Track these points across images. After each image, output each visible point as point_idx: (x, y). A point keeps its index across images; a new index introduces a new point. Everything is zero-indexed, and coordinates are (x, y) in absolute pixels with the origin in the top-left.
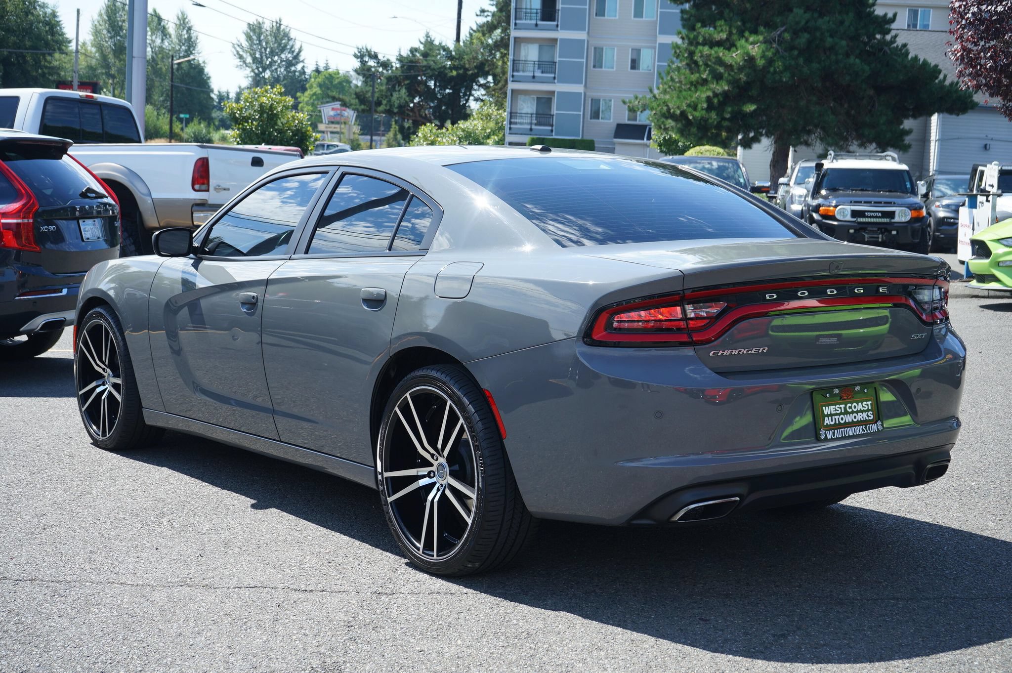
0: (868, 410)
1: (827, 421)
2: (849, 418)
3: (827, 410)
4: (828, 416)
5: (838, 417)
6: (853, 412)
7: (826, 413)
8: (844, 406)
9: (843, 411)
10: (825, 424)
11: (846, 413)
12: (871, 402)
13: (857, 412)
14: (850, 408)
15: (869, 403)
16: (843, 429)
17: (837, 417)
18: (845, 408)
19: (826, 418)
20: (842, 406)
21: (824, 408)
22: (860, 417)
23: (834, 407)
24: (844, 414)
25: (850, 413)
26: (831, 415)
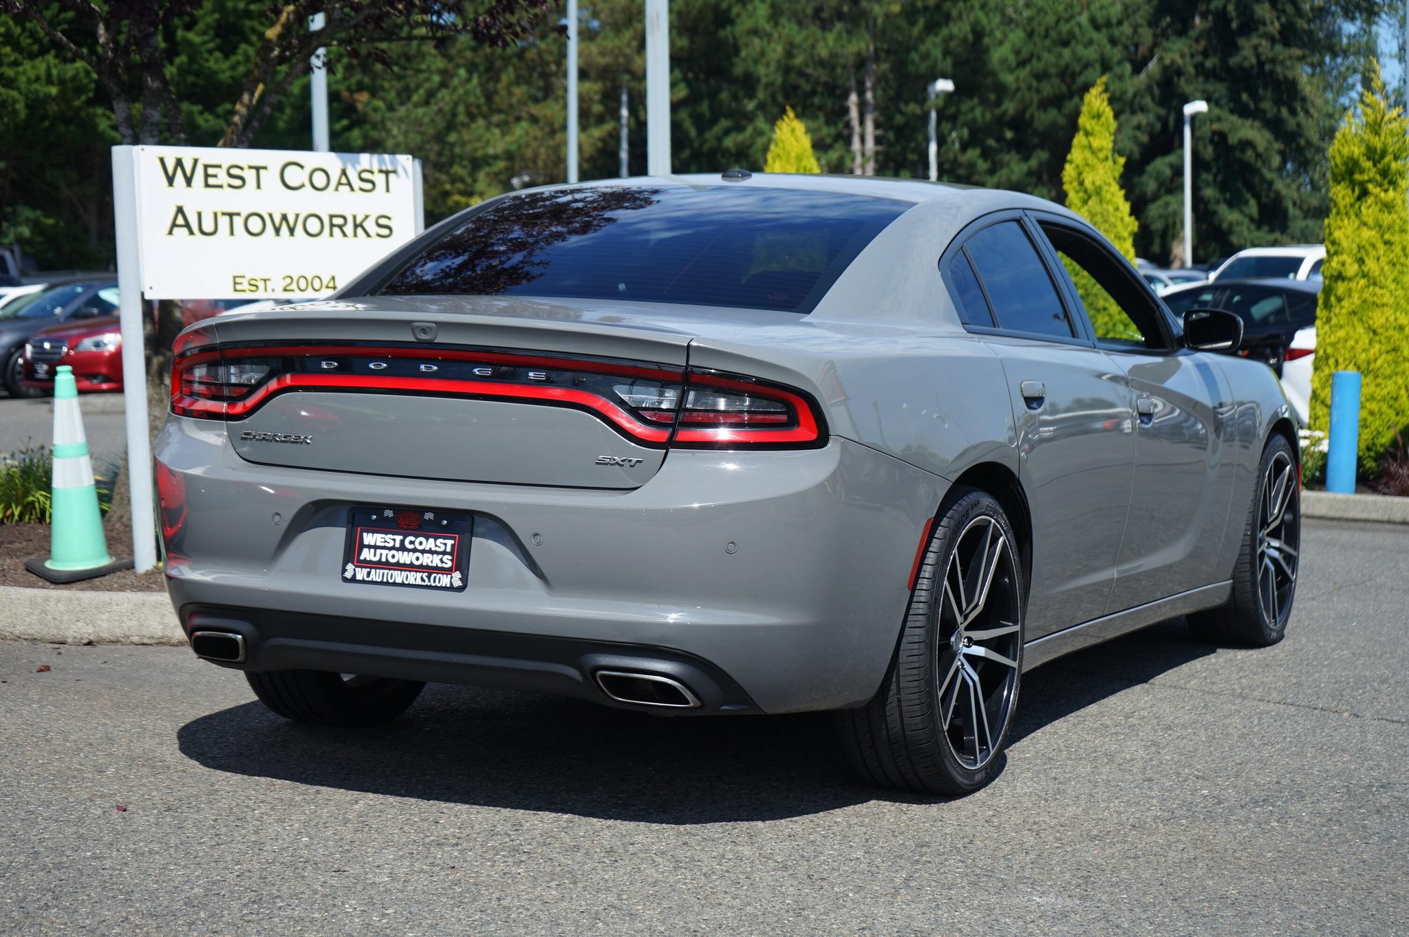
0: (444, 553)
1: (366, 554)
2: (405, 558)
3: (369, 538)
4: (369, 547)
5: (387, 551)
6: (415, 550)
7: (366, 542)
8: (401, 537)
9: (397, 545)
10: (362, 558)
11: (402, 548)
12: (452, 542)
13: (423, 552)
14: (412, 543)
15: (450, 542)
16: (386, 572)
17: (384, 552)
18: (402, 542)
19: (365, 550)
20: (399, 538)
21: (365, 534)
22: (426, 560)
23: (383, 536)
24: (398, 550)
25: (409, 550)
26: (376, 547)
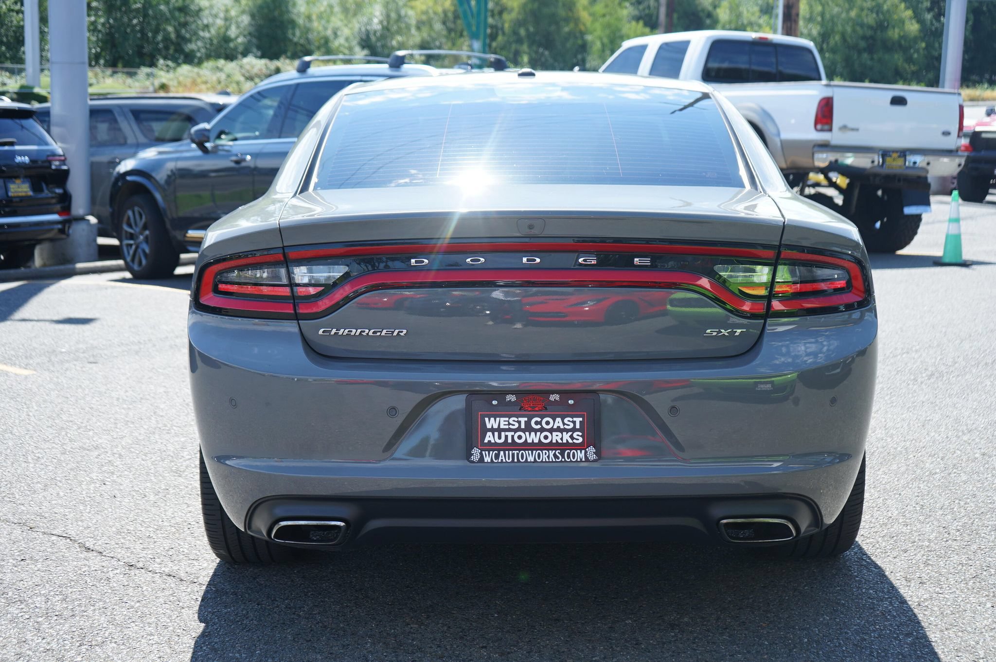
0: (574, 430)
1: (489, 437)
2: (533, 438)
3: (491, 423)
4: (493, 430)
5: (513, 433)
6: (542, 430)
7: (489, 426)
8: (526, 419)
9: (523, 426)
10: (486, 441)
11: (529, 429)
12: (581, 419)
13: (551, 431)
14: (537, 423)
15: (578, 420)
16: (516, 452)
17: (510, 434)
18: (528, 423)
19: (489, 434)
20: (523, 420)
21: (487, 419)
22: (556, 437)
23: (507, 419)
24: (524, 431)
25: (536, 431)
26: (500, 430)
